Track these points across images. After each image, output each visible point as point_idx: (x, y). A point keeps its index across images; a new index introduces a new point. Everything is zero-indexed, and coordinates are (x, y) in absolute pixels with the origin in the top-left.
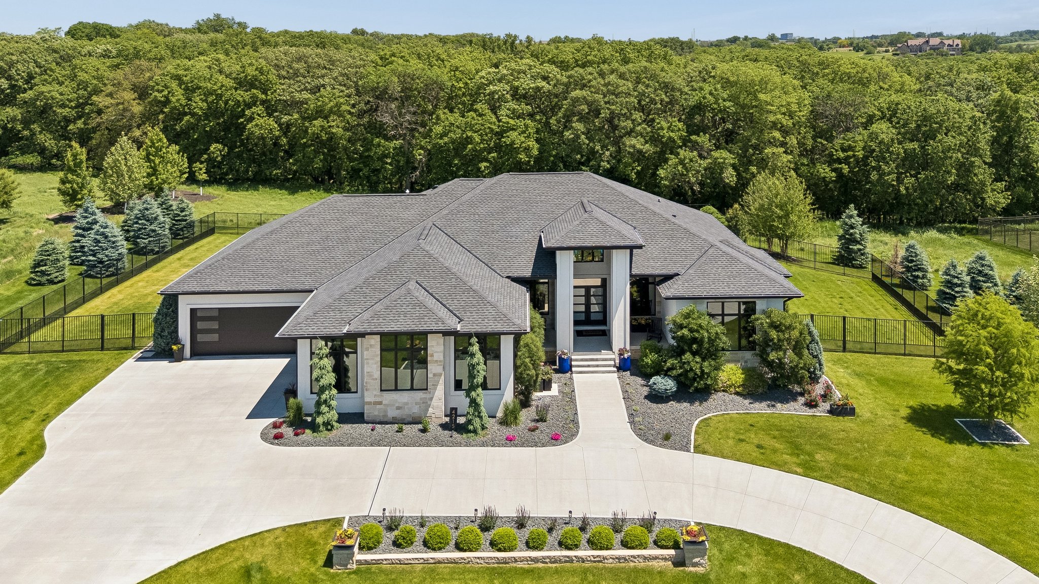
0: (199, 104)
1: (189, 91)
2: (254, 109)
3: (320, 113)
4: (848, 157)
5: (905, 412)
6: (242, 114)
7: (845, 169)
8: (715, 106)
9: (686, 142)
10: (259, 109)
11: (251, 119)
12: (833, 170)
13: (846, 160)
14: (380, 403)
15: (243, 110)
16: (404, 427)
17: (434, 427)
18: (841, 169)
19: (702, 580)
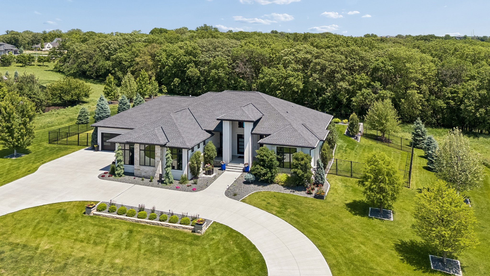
1: (168, 56)
2: (190, 64)
4: (454, 97)
5: (349, 202)
6: (186, 67)
7: (452, 103)
8: (384, 69)
9: (369, 85)
10: (193, 64)
11: (189, 69)
12: (445, 103)
13: (453, 99)
14: (139, 170)
15: (186, 65)
16: (144, 179)
18: (450, 102)
19: (197, 237)
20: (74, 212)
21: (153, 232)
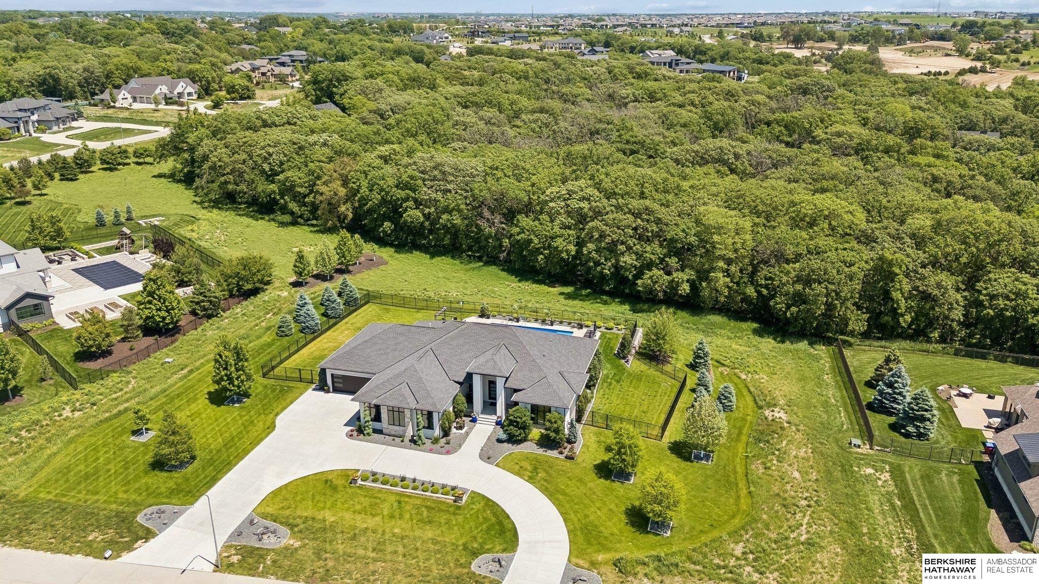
0: (376, 198)
2: (407, 204)
3: (447, 210)
5: (597, 462)
6: (401, 207)
8: (685, 240)
9: (662, 261)
10: (411, 203)
11: (406, 210)
14: (388, 428)
16: (396, 439)
17: (407, 439)
19: (459, 508)
20: (340, 482)
21: (418, 502)
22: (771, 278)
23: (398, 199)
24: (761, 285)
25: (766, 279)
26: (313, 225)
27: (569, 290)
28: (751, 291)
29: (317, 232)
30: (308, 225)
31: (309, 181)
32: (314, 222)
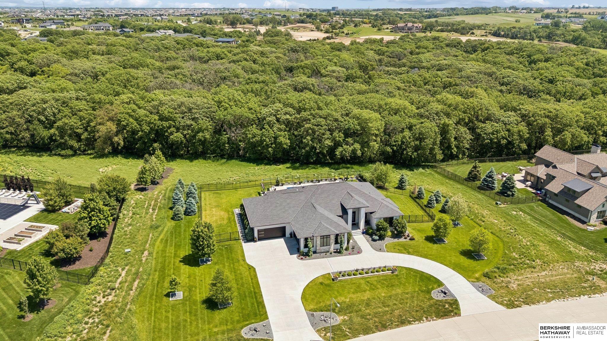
2: (171, 130)
4: (396, 144)
5: (424, 238)
7: (395, 148)
9: (344, 141)
11: (171, 134)
14: (320, 249)
15: (167, 130)
16: (326, 254)
17: (333, 253)
19: (397, 275)
20: (327, 282)
21: (376, 279)
22: (397, 141)
23: (164, 128)
24: (393, 146)
25: (395, 142)
26: (88, 154)
27: (288, 165)
28: (389, 149)
29: (93, 158)
30: (85, 154)
31: (82, 125)
32: (89, 152)
